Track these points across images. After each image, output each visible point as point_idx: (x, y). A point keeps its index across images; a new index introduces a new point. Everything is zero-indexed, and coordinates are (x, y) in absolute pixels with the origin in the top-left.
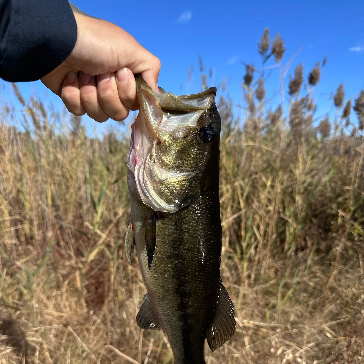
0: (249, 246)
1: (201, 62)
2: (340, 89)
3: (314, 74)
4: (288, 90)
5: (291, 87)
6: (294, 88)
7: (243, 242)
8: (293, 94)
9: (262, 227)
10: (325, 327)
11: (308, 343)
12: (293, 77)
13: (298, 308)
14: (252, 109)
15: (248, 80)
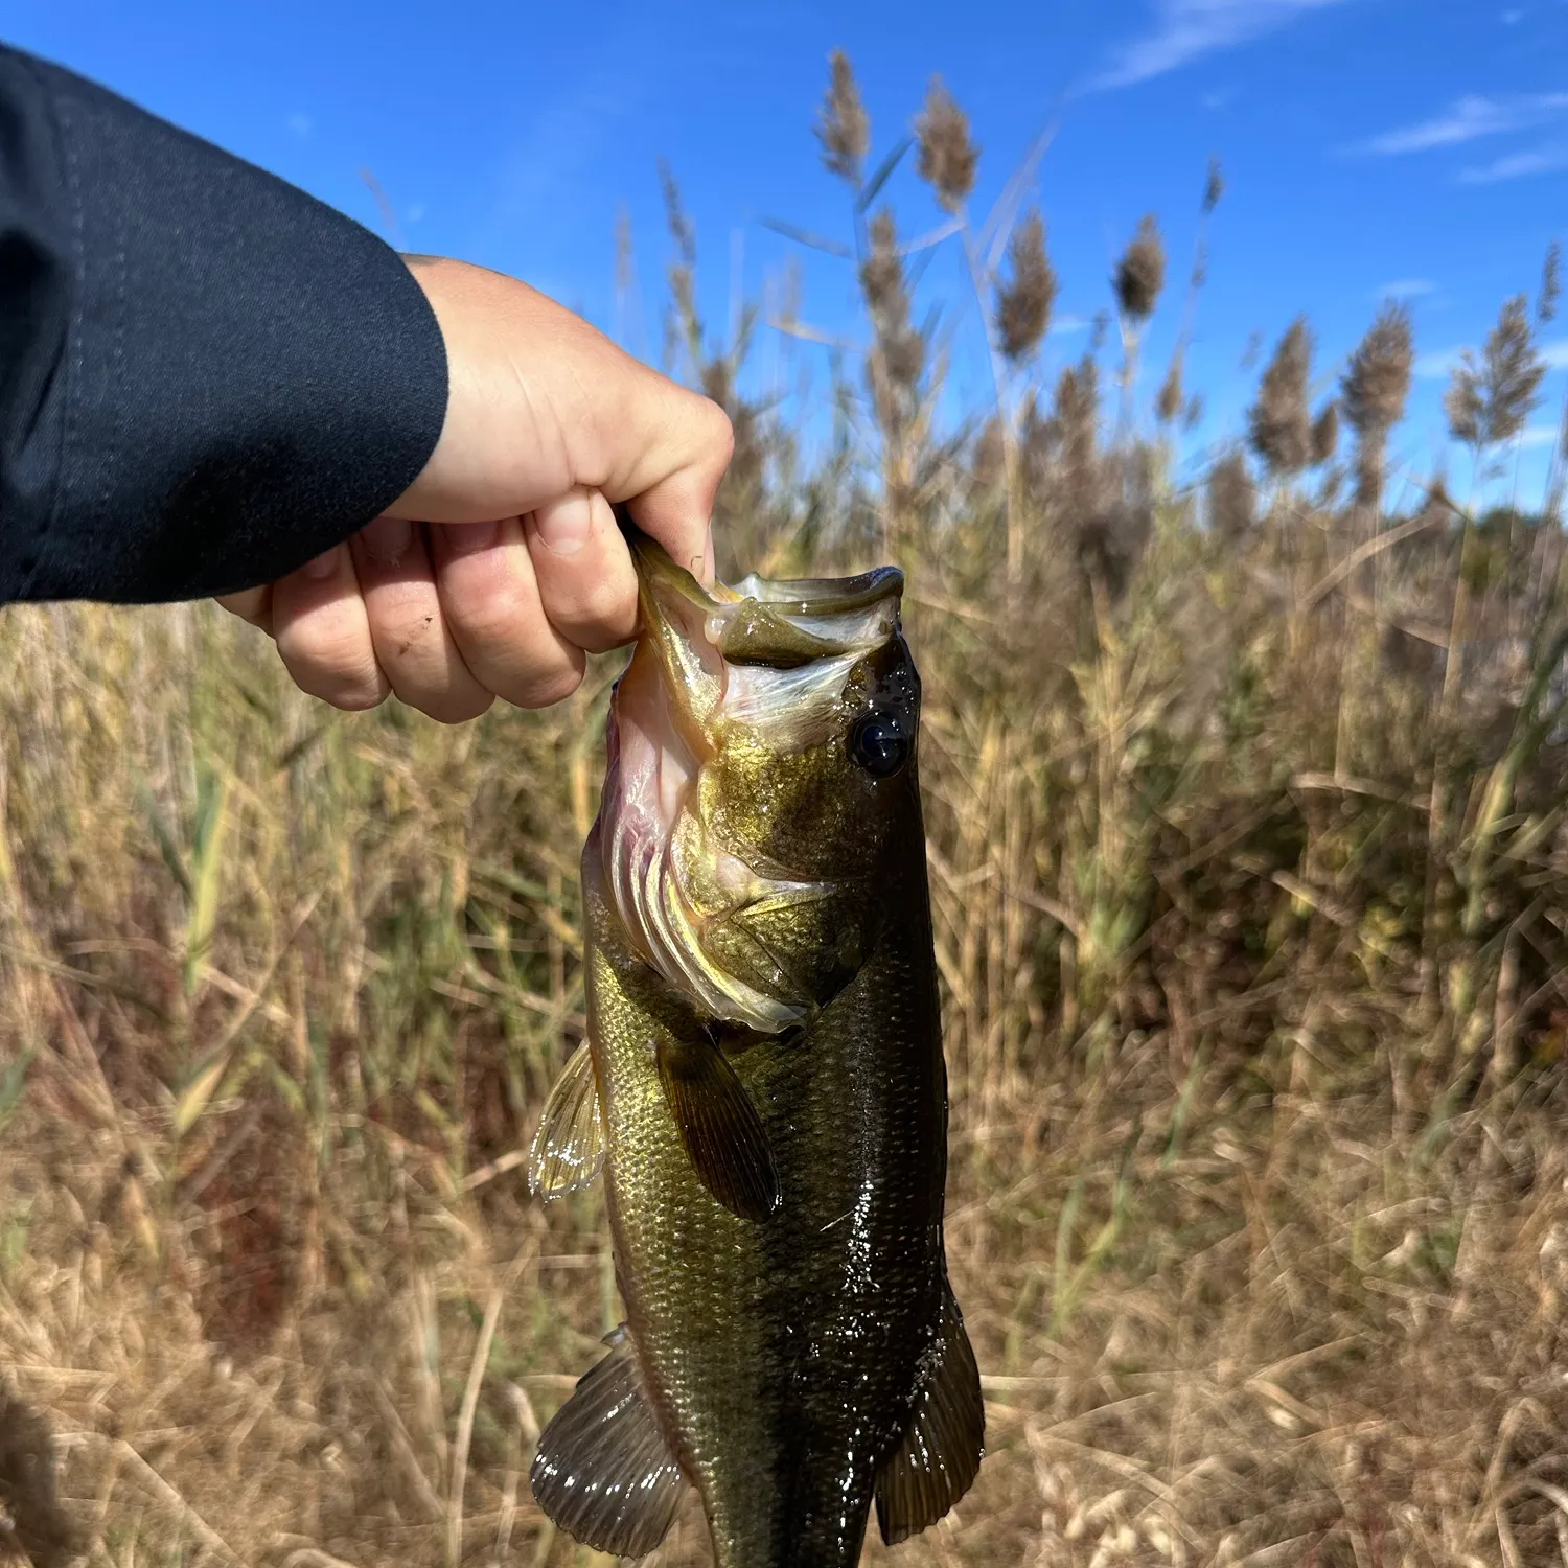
1: (671, 194)
3: (1134, 270)
4: (993, 336)
5: (1005, 324)
6: (1021, 327)
8: (1020, 354)
9: (969, 949)
10: (1264, 1383)
11: (1192, 1457)
13: (1145, 1305)
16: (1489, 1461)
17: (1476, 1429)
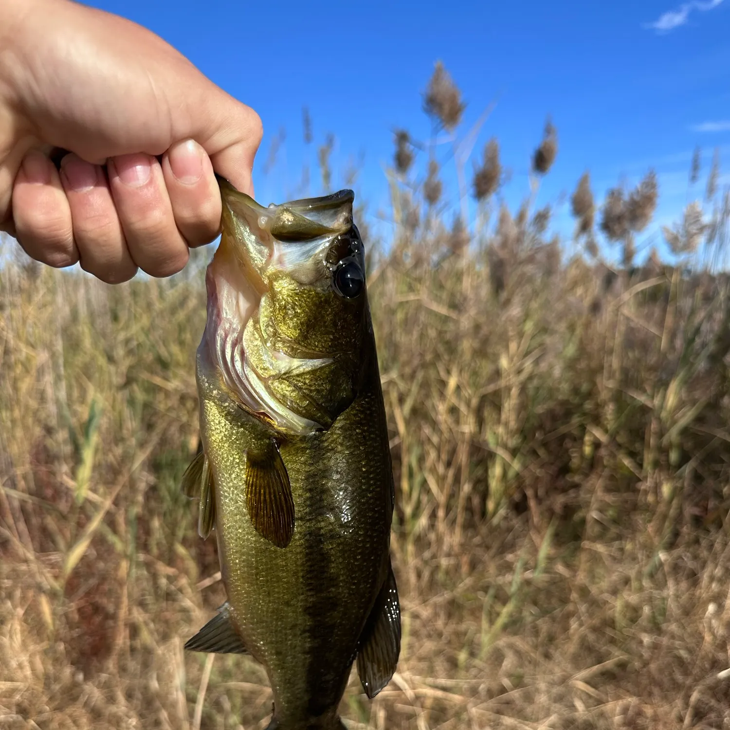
0: (416, 515)
2: (583, 182)
3: (544, 152)
4: (472, 191)
6: (483, 187)
7: (404, 502)
8: (482, 199)
10: (577, 681)
12: (480, 163)
13: (521, 643)
14: (411, 222)
15: (402, 162)
16: (685, 717)
17: (679, 703)
